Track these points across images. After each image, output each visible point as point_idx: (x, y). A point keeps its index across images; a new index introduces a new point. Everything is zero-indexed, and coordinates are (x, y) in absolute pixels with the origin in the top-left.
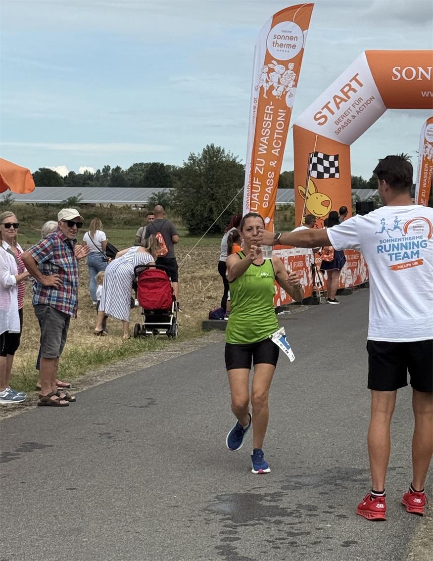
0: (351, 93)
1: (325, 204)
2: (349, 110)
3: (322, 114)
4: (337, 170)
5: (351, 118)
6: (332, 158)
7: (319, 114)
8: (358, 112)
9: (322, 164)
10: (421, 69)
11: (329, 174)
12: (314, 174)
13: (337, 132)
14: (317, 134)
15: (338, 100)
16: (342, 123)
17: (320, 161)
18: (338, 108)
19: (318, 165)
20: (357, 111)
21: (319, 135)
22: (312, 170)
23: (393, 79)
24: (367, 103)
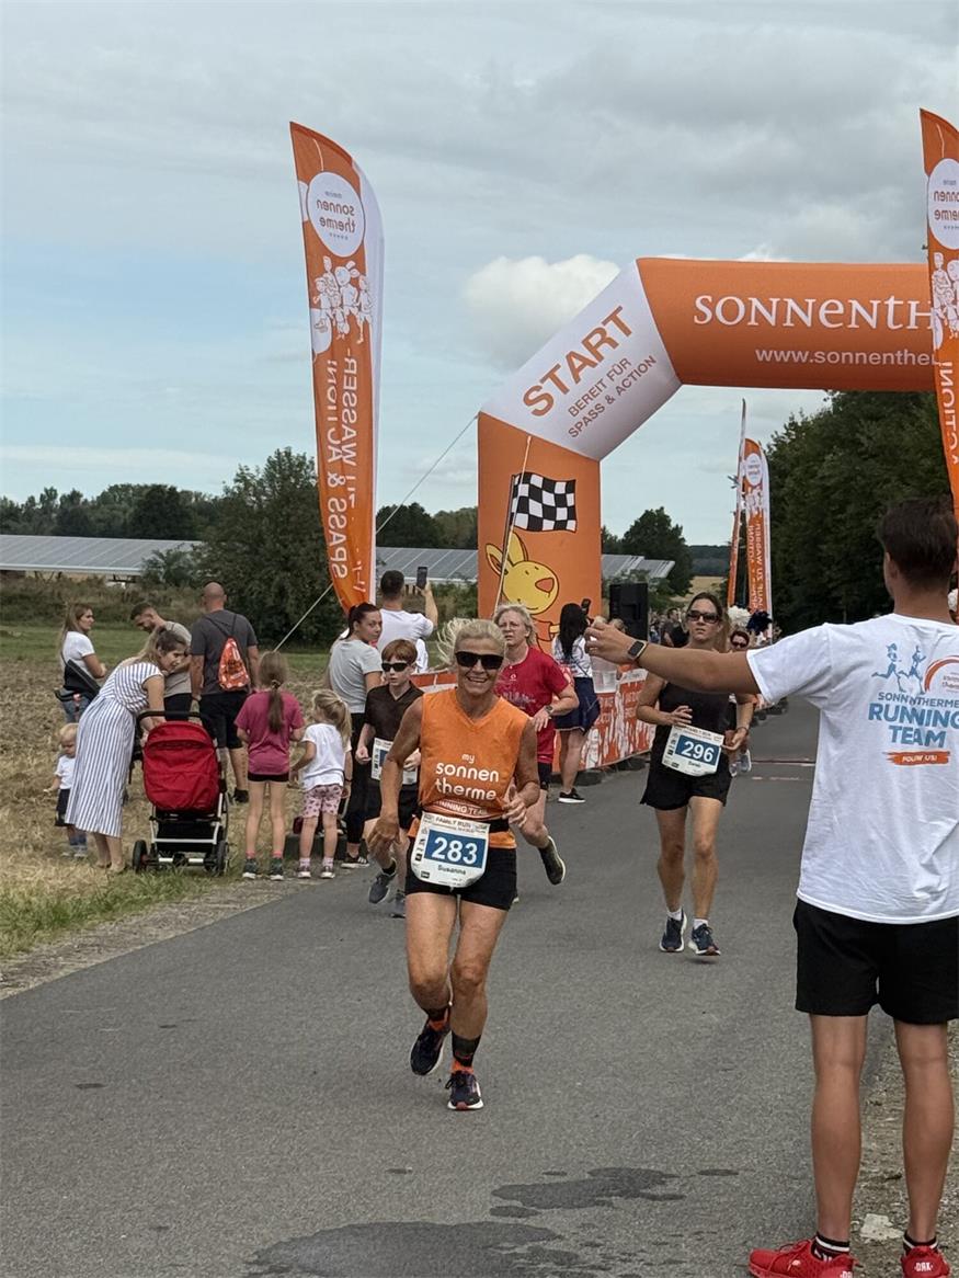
0: (604, 349)
1: (543, 585)
2: (600, 386)
3: (541, 392)
4: (572, 514)
5: (604, 403)
6: (560, 488)
7: (535, 392)
8: (619, 390)
9: (539, 500)
10: (755, 302)
11: (553, 523)
12: (522, 520)
13: (574, 432)
14: (529, 435)
15: (577, 363)
16: (584, 413)
17: (535, 493)
18: (577, 379)
19: (531, 500)
20: (617, 388)
21: (533, 437)
22: (518, 511)
23: (697, 321)
24: (639, 371)
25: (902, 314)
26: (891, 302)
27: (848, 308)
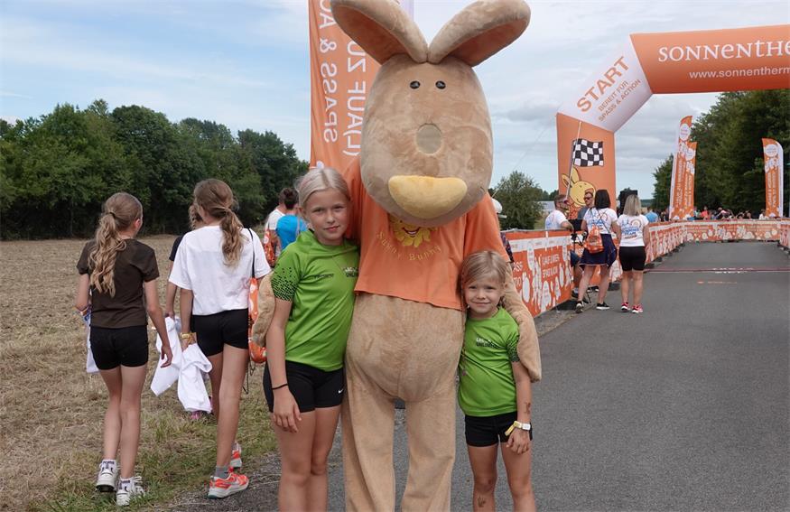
0: (615, 77)
2: (614, 95)
3: (586, 100)
4: (601, 158)
6: (596, 146)
7: (582, 101)
8: (623, 97)
9: (586, 152)
10: (689, 49)
12: (578, 162)
13: (602, 118)
14: (580, 121)
15: (602, 85)
16: (606, 109)
17: (584, 149)
18: (602, 93)
22: (576, 158)
23: (660, 60)
24: (632, 87)
25: (764, 49)
26: (758, 44)
27: (736, 48)
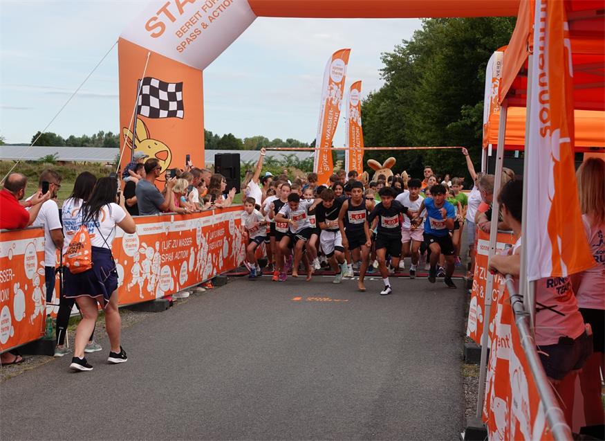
1: (161, 156)
3: (157, 21)
5: (201, 28)
11: (167, 112)
12: (145, 111)
13: (181, 48)
14: (149, 51)
17: (154, 92)
18: (181, 12)
19: (151, 97)
21: (153, 53)
22: (142, 105)
24: (224, 6)
